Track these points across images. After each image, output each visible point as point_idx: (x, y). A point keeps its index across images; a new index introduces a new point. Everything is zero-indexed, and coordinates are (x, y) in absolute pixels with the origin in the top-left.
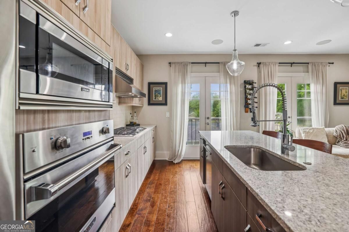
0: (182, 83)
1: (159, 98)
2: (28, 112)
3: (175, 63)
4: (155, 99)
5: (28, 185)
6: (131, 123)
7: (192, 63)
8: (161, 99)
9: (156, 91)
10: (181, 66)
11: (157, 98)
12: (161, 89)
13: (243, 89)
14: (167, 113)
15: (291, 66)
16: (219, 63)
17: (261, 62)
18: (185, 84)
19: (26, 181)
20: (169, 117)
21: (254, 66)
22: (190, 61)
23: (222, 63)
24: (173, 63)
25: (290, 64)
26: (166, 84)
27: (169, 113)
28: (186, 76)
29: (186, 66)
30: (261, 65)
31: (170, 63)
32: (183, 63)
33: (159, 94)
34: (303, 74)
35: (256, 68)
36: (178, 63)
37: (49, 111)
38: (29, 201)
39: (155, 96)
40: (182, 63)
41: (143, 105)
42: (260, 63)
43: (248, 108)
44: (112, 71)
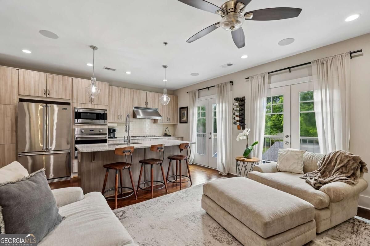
7: (198, 90)
8: (185, 118)
9: (183, 113)
11: (183, 118)
12: (185, 111)
15: (290, 72)
16: (214, 86)
17: (249, 76)
18: (194, 107)
24: (189, 92)
25: (288, 70)
26: (187, 108)
28: (195, 101)
29: (195, 93)
30: (249, 80)
31: (187, 93)
33: (184, 115)
34: (307, 79)
37: (81, 125)
41: (176, 123)
43: (236, 124)
44: (106, 114)
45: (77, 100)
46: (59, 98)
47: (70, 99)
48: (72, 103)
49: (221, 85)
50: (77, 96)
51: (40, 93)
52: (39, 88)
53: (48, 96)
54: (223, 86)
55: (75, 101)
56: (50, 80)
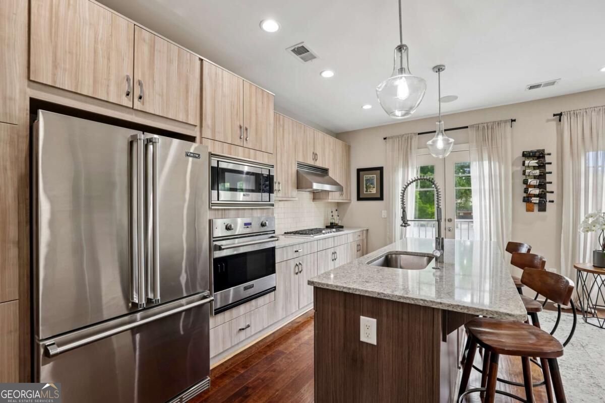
0: (404, 167)
1: (371, 190)
2: (215, 209)
3: (392, 138)
4: (367, 191)
5: (215, 243)
6: (332, 224)
7: (419, 134)
8: (374, 191)
9: (367, 180)
10: (402, 139)
11: (368, 191)
12: (374, 176)
13: (520, 168)
14: (383, 211)
16: (467, 127)
17: (563, 111)
18: (408, 167)
19: (214, 241)
20: (386, 217)
21: (548, 121)
22: (415, 132)
23: (472, 126)
24: (389, 138)
26: (381, 169)
27: (386, 211)
28: (409, 155)
29: (409, 140)
30: (564, 118)
31: (385, 139)
32: (405, 136)
33: (372, 184)
35: (553, 124)
36: (398, 137)
37: (225, 209)
38: (215, 250)
39: (367, 188)
40: (403, 135)
41: (350, 200)
42: (560, 115)
43: (531, 202)
44: (273, 176)
45: (213, 131)
46: (170, 117)
47: (196, 126)
48: (202, 138)
49: (485, 125)
50: (214, 117)
51: (113, 88)
52: (109, 68)
53: (138, 105)
54: (490, 127)
55: (207, 133)
56: (144, 50)
